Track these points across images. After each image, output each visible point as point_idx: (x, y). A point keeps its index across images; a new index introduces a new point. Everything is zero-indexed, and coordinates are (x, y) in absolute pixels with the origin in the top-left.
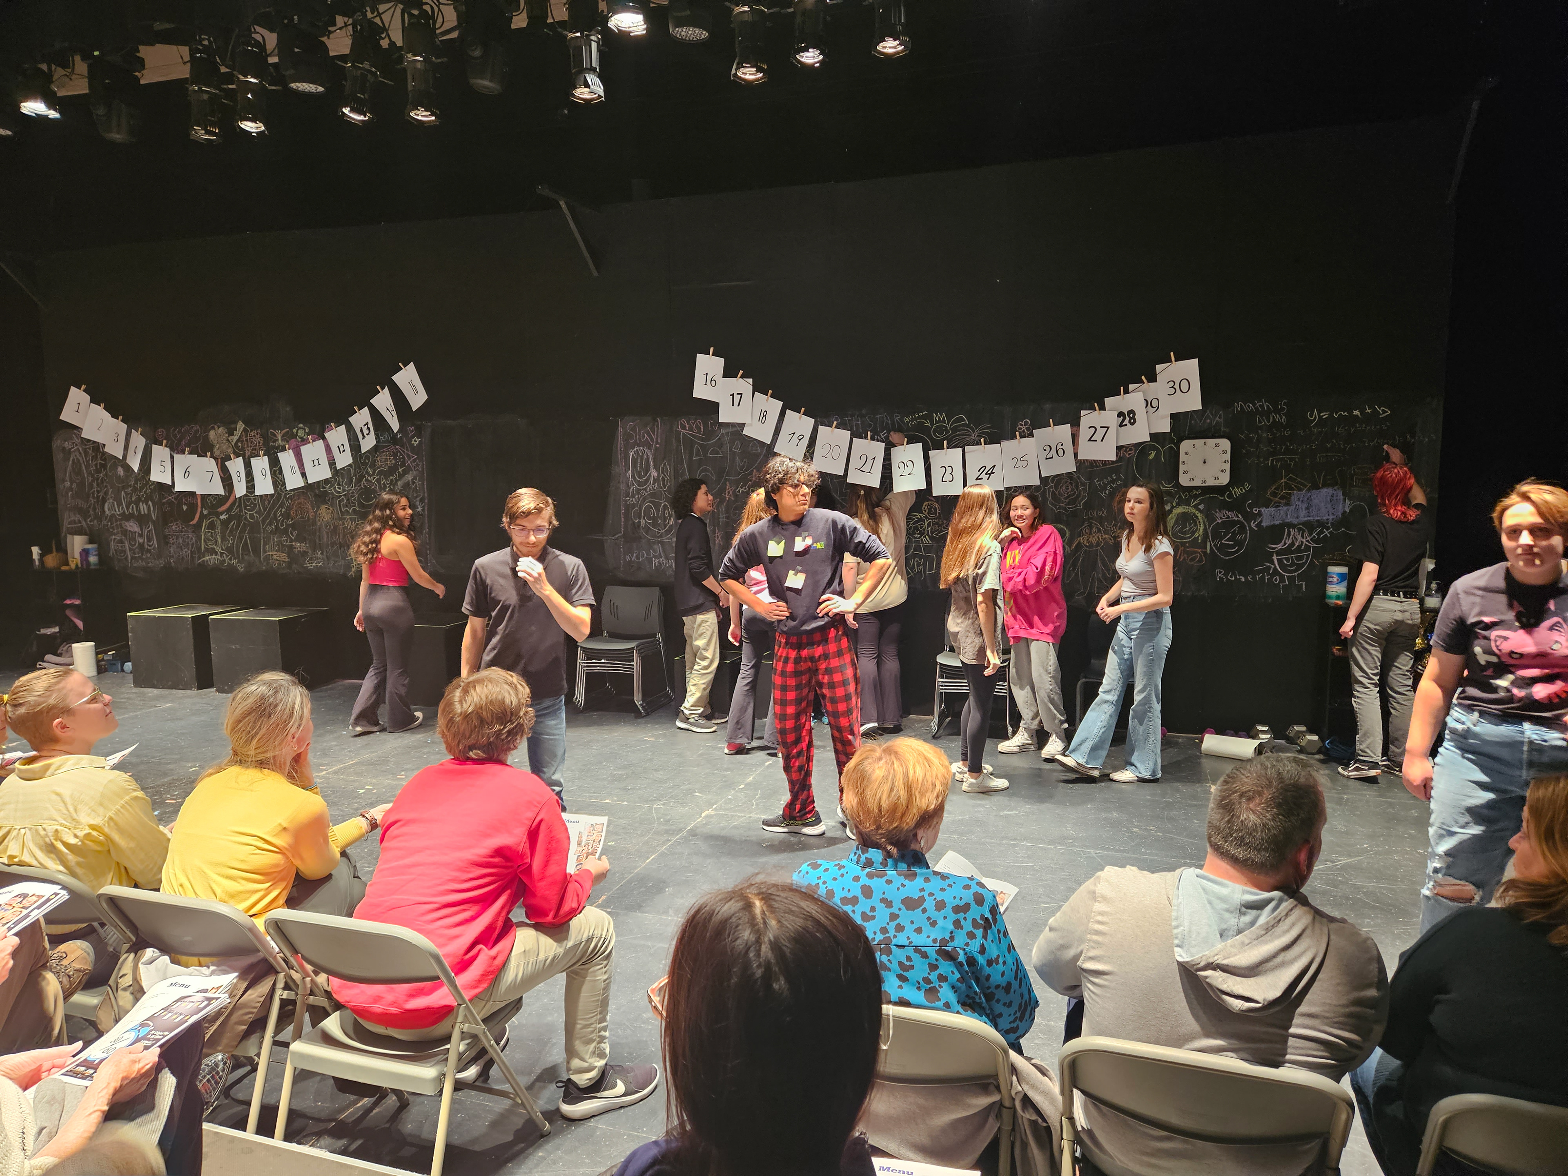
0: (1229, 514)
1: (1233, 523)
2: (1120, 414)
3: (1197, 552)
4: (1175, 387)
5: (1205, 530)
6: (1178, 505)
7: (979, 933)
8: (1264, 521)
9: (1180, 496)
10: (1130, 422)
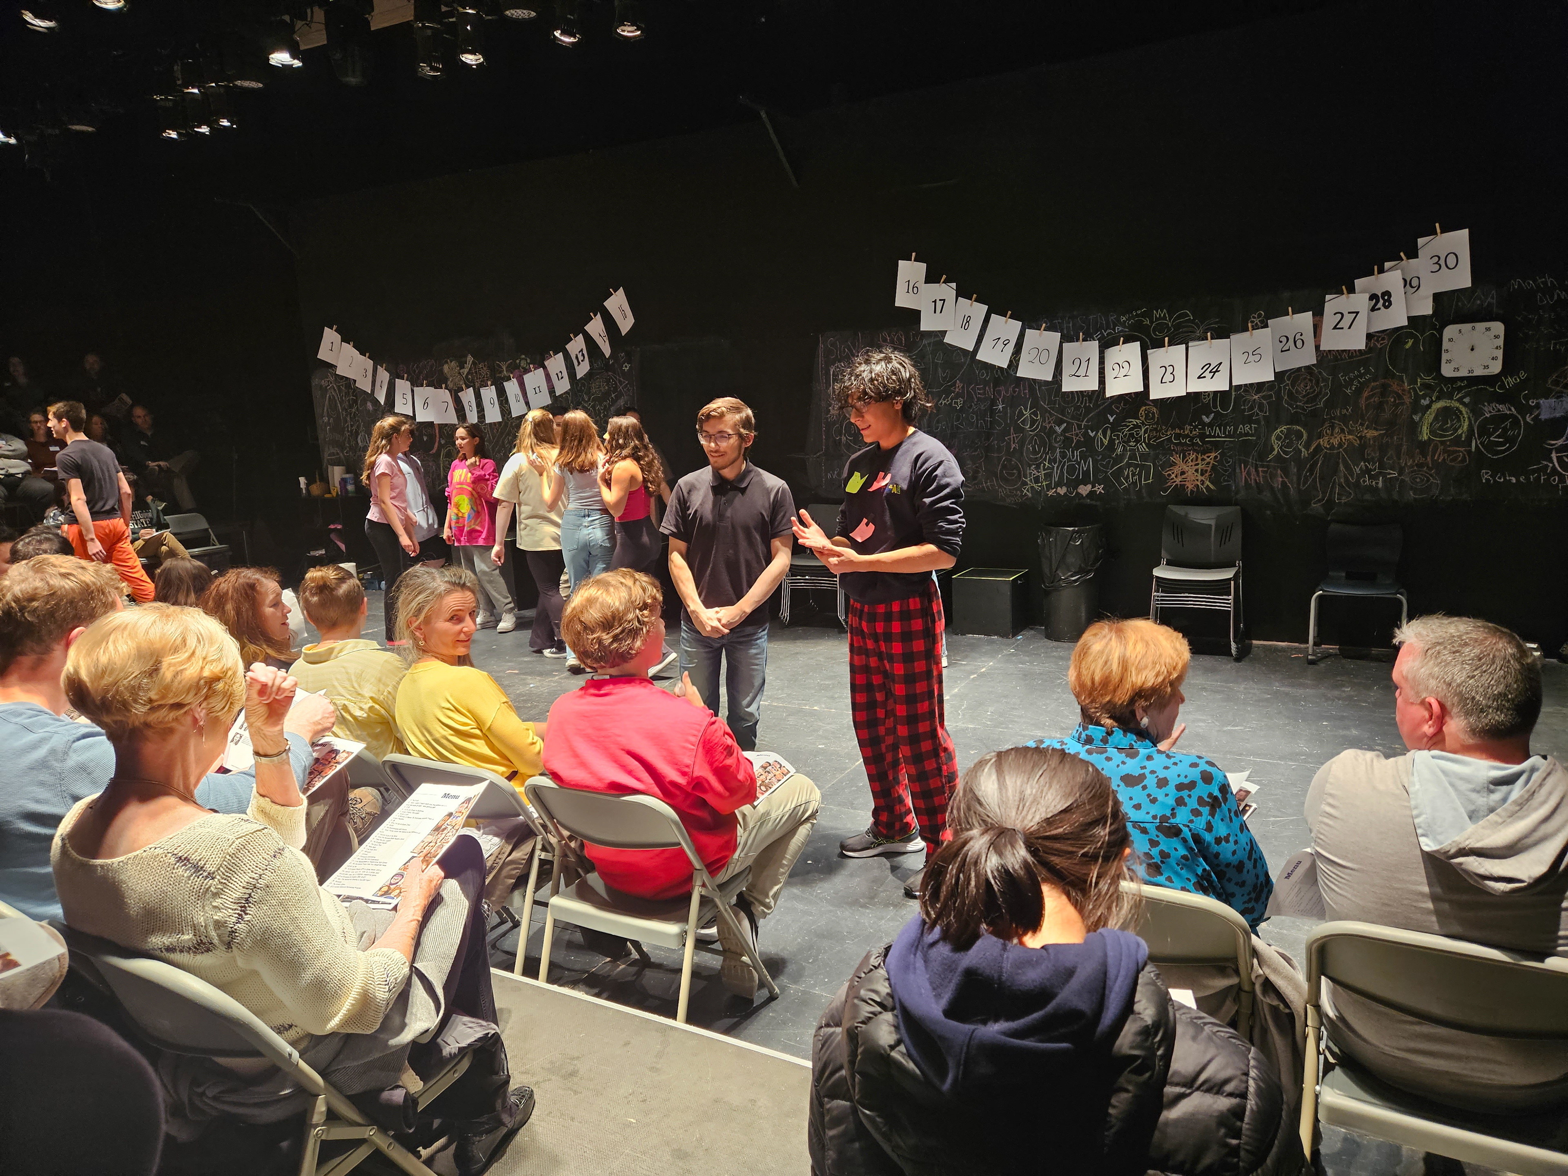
0: (1501, 407)
1: (1505, 417)
2: (1373, 297)
3: (1459, 451)
4: (1440, 263)
5: (1470, 425)
6: (1438, 399)
7: (1205, 810)
8: (1543, 413)
9: (1442, 389)
10: (1384, 305)
